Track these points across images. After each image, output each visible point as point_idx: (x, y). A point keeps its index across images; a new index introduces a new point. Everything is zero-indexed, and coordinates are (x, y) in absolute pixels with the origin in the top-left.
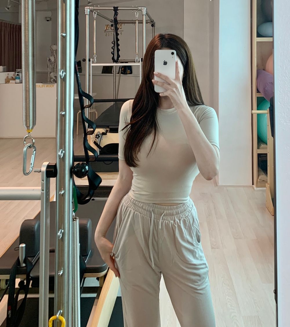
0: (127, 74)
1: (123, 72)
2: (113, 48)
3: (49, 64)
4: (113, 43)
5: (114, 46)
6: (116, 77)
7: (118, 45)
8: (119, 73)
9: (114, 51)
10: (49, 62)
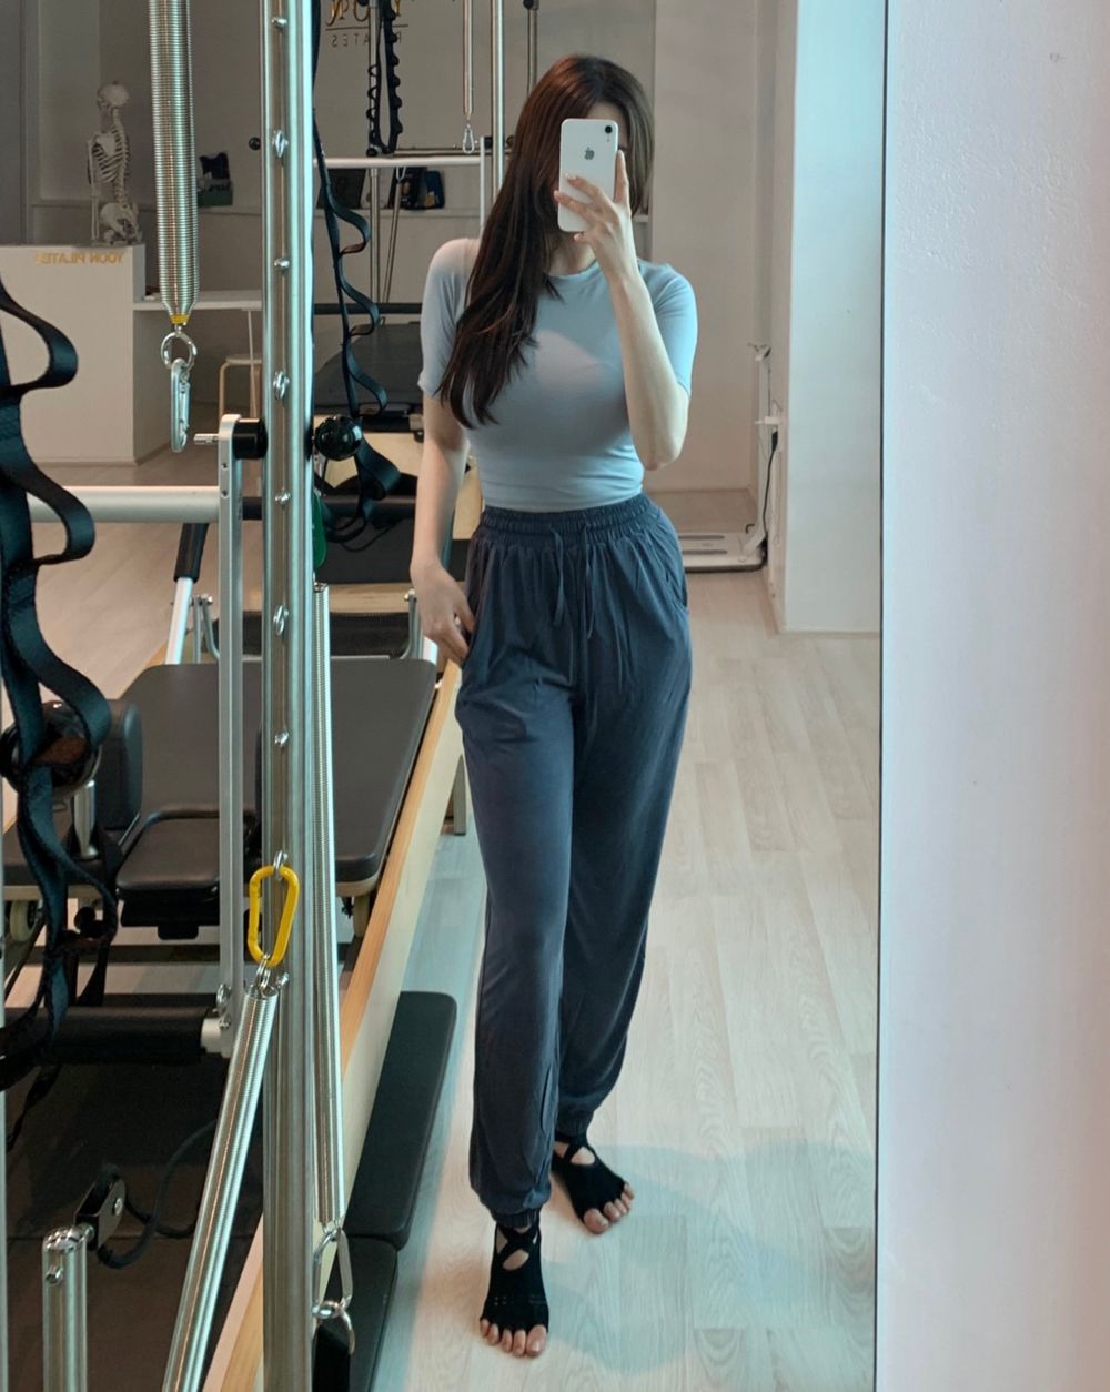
0: (424, 208)
1: (409, 200)
2: (374, 93)
3: (94, 165)
4: (374, 71)
5: (378, 87)
6: (382, 221)
7: (394, 82)
8: (391, 204)
9: (377, 107)
10: (94, 156)
